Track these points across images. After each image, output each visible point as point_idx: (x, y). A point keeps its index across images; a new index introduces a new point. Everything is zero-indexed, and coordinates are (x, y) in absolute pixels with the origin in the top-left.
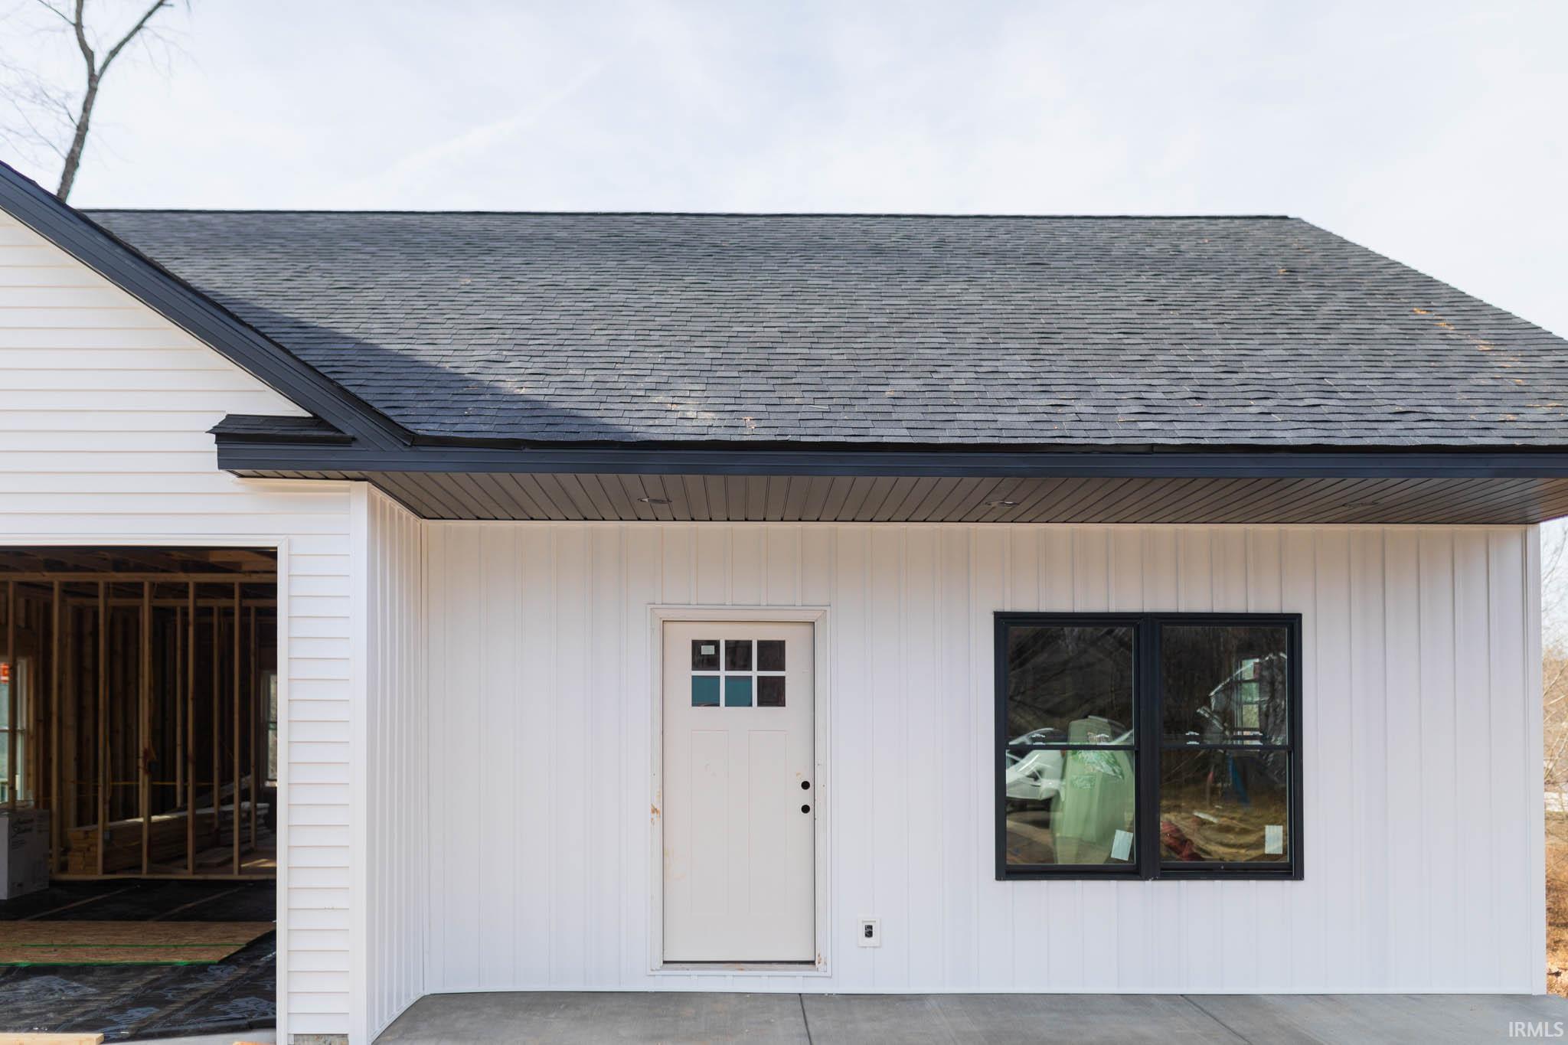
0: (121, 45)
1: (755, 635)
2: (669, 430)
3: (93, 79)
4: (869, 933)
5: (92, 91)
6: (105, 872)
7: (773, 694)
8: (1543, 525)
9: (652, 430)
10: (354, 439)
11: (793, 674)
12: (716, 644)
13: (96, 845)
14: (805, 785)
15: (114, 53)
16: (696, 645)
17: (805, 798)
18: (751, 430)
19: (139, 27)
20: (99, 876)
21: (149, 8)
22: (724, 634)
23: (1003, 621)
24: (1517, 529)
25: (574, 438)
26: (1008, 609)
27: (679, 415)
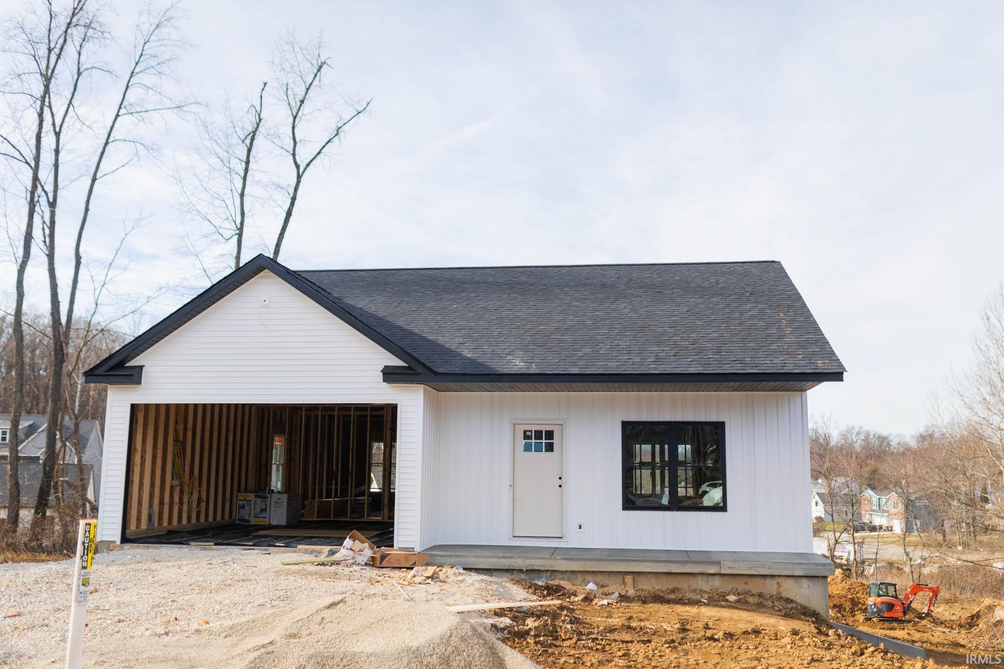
0: (311, 161)
1: (544, 428)
2: (509, 370)
3: (299, 177)
4: (580, 527)
5: (298, 182)
6: (317, 517)
7: (550, 448)
9: (505, 370)
11: (556, 441)
12: (531, 431)
13: (314, 507)
14: (560, 478)
15: (308, 165)
16: (525, 432)
17: (559, 482)
18: (534, 369)
19: (319, 153)
20: (315, 519)
21: (324, 144)
22: (534, 428)
23: (625, 424)
25: (482, 373)
26: (626, 420)
27: (513, 364)
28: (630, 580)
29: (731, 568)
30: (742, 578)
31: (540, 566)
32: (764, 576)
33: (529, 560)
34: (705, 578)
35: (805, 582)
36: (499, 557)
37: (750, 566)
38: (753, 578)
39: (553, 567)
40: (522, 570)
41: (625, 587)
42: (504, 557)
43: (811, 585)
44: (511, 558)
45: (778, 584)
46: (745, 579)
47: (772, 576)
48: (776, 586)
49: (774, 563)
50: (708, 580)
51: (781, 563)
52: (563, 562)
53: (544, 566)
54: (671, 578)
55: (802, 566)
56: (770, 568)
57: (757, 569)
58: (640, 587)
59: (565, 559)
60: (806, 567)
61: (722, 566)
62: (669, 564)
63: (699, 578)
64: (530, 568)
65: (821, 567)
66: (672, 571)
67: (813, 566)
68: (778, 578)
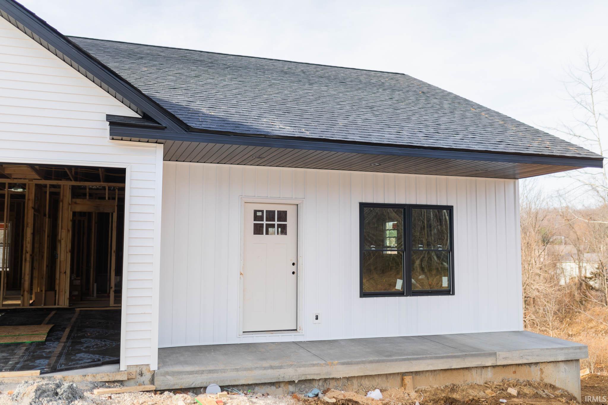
1: (276, 208)
4: (317, 318)
7: (283, 230)
8: (519, 180)
10: (166, 127)
11: (290, 223)
12: (262, 211)
14: (294, 264)
16: (256, 212)
22: (266, 208)
23: (363, 206)
24: (512, 181)
26: (364, 201)
28: (410, 381)
29: (505, 358)
30: (511, 367)
31: (314, 374)
32: (530, 364)
33: (302, 369)
34: (479, 371)
35: (562, 366)
36: (265, 368)
37: (521, 355)
38: (520, 367)
39: (330, 374)
40: (294, 381)
41: (405, 389)
42: (271, 367)
43: (567, 368)
44: (281, 367)
45: (541, 370)
46: (513, 369)
47: (537, 364)
48: (539, 373)
49: (542, 349)
50: (481, 372)
51: (547, 349)
52: (340, 368)
53: (319, 374)
54: (448, 374)
55: (563, 351)
56: (538, 355)
57: (528, 357)
58: (418, 388)
59: (343, 364)
60: (566, 351)
61: (498, 356)
62: (450, 360)
63: (474, 372)
64: (303, 378)
65: (578, 351)
66: (453, 367)
67: (571, 351)
68: (541, 364)
